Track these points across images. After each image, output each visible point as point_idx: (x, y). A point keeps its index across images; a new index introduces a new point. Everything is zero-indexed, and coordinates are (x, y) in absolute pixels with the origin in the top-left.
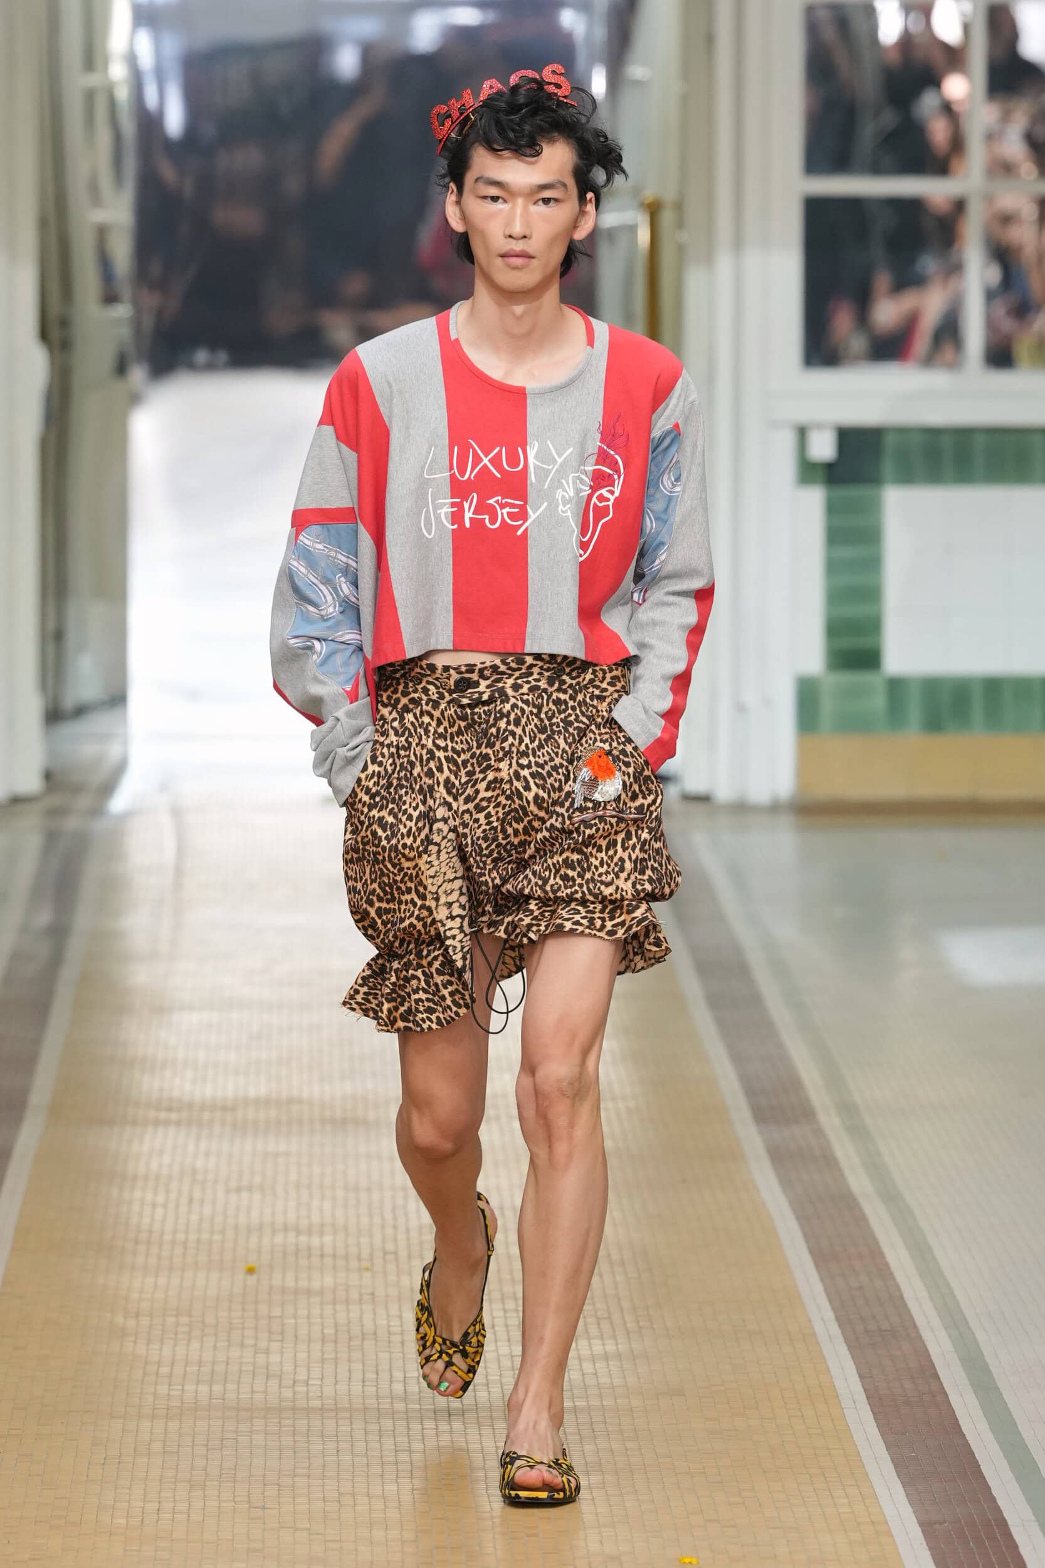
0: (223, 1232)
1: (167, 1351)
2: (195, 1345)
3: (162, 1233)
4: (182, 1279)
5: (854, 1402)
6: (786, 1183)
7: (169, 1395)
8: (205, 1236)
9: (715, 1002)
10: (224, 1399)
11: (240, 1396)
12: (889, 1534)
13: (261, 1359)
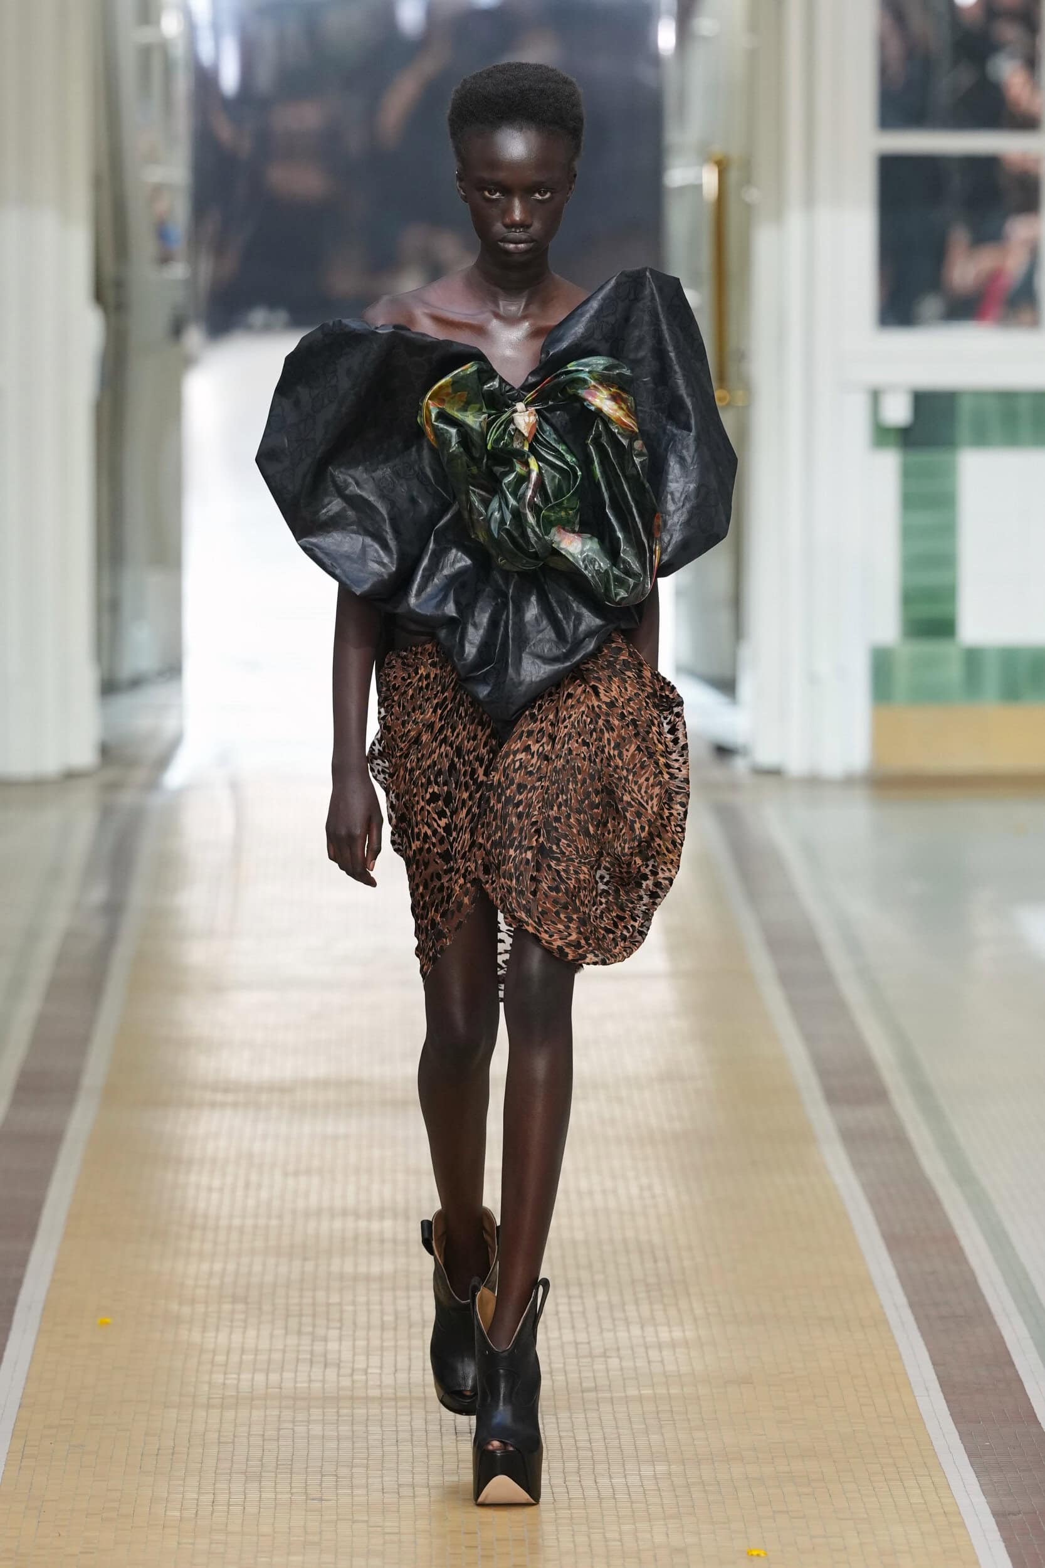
0: (280, 1217)
1: (222, 1338)
2: (251, 1333)
3: (218, 1218)
4: (238, 1264)
5: (927, 1390)
6: (858, 1166)
7: (224, 1384)
8: (262, 1222)
9: (786, 979)
10: (281, 1388)
11: (298, 1385)
12: (963, 1525)
13: (319, 1347)
